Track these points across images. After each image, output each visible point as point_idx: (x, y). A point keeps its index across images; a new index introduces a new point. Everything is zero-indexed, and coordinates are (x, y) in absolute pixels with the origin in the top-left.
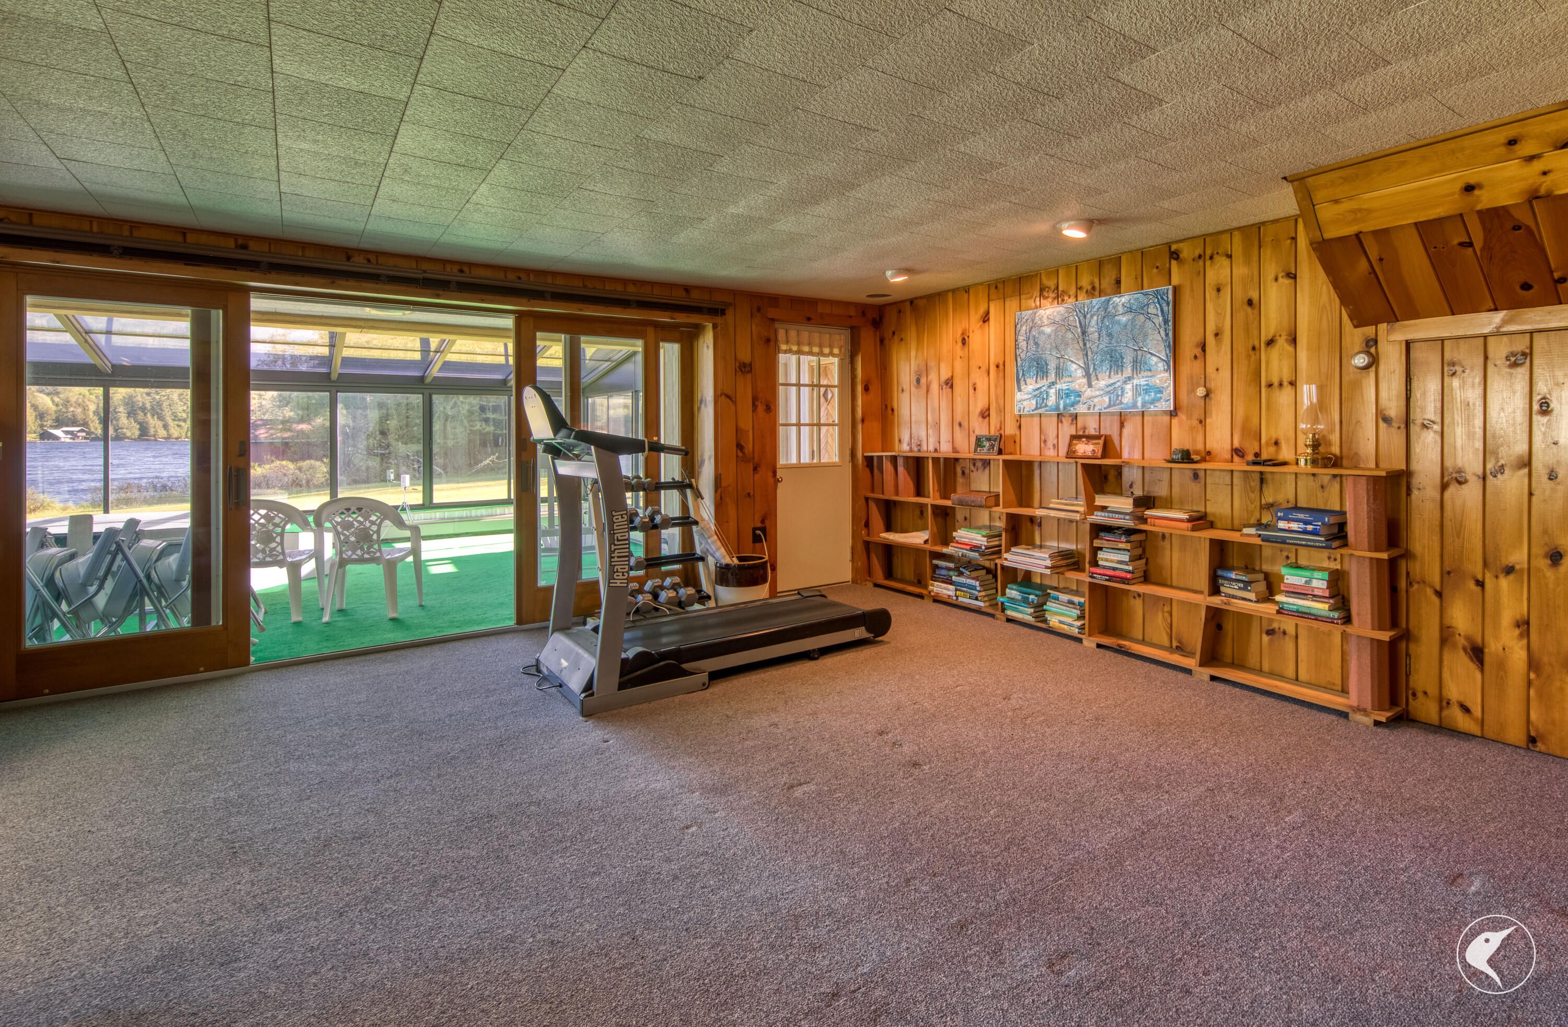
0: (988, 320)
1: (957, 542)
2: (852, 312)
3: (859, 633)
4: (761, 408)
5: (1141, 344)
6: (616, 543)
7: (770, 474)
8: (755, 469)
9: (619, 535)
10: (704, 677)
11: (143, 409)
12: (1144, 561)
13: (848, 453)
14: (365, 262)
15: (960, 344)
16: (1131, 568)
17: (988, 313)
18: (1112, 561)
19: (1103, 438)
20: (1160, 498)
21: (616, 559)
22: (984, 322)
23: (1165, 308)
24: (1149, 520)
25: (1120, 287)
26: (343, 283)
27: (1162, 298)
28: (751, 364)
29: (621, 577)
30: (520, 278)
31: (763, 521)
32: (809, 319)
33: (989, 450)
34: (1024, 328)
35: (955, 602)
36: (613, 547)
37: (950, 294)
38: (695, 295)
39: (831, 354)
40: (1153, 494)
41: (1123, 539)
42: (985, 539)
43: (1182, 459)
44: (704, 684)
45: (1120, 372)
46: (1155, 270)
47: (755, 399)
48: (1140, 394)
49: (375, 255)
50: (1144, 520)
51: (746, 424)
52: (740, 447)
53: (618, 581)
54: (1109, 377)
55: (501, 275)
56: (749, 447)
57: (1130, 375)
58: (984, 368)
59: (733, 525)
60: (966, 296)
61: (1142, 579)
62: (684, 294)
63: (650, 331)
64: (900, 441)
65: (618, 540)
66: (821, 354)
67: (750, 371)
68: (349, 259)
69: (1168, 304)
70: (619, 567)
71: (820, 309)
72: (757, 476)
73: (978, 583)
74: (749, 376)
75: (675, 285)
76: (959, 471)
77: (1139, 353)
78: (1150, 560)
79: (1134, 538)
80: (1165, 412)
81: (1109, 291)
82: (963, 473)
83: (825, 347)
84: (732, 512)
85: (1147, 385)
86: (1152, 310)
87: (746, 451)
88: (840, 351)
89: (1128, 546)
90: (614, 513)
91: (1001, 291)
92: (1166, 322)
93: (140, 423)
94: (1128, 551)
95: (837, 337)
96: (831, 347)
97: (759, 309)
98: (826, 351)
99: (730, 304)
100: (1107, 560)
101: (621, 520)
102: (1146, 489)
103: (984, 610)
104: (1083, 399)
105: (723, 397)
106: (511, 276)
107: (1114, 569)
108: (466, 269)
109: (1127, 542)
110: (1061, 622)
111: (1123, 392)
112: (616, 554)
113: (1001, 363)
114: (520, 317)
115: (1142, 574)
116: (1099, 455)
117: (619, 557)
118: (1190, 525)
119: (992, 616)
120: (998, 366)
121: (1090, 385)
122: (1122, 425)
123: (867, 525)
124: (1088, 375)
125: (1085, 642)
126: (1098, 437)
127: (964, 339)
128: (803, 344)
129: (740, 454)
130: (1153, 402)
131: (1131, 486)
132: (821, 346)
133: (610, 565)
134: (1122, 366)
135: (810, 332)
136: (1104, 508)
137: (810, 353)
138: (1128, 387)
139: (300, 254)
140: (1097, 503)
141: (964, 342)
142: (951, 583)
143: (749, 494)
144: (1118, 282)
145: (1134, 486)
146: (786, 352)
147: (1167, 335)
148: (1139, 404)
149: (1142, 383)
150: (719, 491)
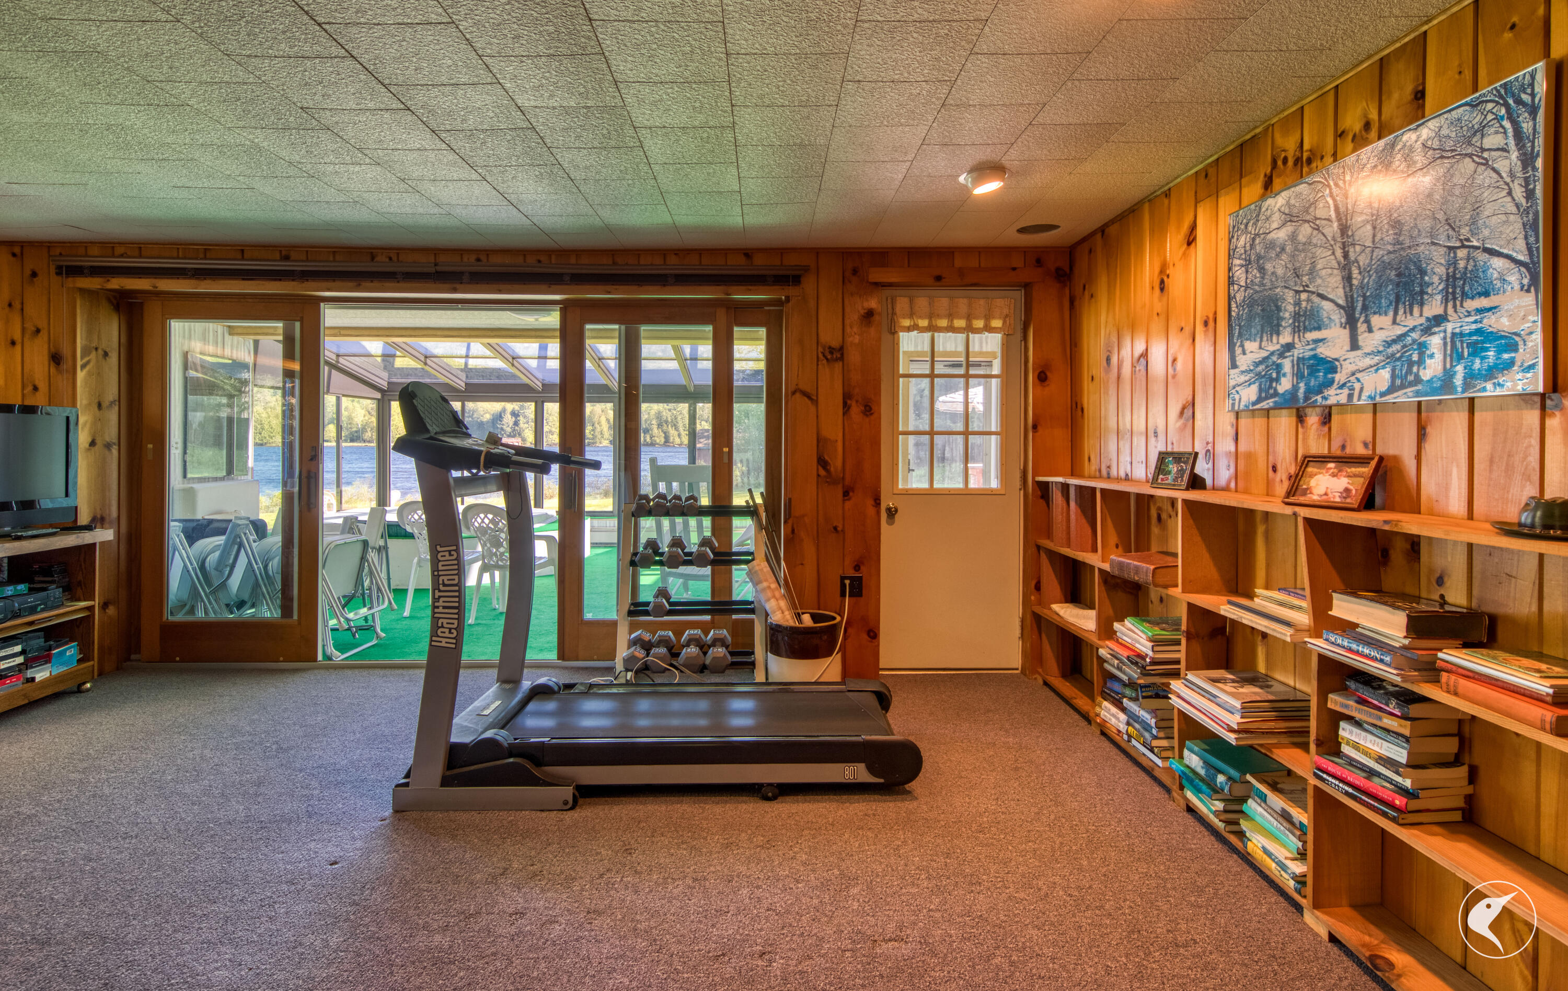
0: (1195, 239)
1: (1117, 641)
2: (1017, 261)
3: (856, 772)
4: (856, 410)
5: (1465, 231)
6: (441, 588)
7: (870, 502)
8: (846, 494)
9: (445, 578)
10: (567, 792)
11: (666, 422)
12: (1462, 772)
13: (1018, 475)
14: (387, 260)
15: (1157, 290)
16: (1408, 783)
17: (1193, 228)
18: (1366, 753)
19: (1373, 463)
20: (1512, 621)
21: (441, 610)
22: (1189, 244)
23: (1527, 127)
24: (1444, 676)
25: (1423, 106)
26: (368, 284)
27: (1519, 102)
28: (841, 349)
29: (447, 635)
30: (539, 261)
31: (857, 568)
32: (938, 278)
33: (1175, 479)
34: (1243, 239)
35: (1123, 745)
36: (437, 594)
37: (1147, 205)
38: (759, 260)
39: (988, 329)
40: (1490, 609)
41: (1392, 707)
42: (1150, 644)
43: (1546, 527)
44: (566, 803)
45: (1416, 310)
46: (1508, 35)
47: (847, 397)
48: (1461, 357)
49: (395, 252)
50: (1432, 671)
51: (833, 430)
52: (822, 462)
53: (444, 640)
54: (1394, 322)
55: (520, 260)
56: (836, 463)
57: (1439, 311)
58: (1188, 330)
59: (809, 572)
60: (1166, 201)
61: (1457, 816)
62: (742, 260)
63: (721, 314)
64: (1089, 459)
65: (444, 585)
66: (970, 329)
67: (842, 358)
68: (373, 258)
69: (1533, 111)
70: (445, 621)
71: (958, 263)
72: (848, 504)
73: (1153, 721)
74: (838, 366)
75: (729, 249)
76: (1154, 513)
77: (1461, 253)
78: (1483, 774)
79: (1415, 710)
80: (1524, 398)
81: (1397, 122)
82: (1159, 518)
83: (977, 318)
84: (809, 550)
85: (1479, 332)
86: (1492, 140)
87: (832, 469)
88: (1004, 323)
89: (1405, 728)
90: (439, 548)
91: (1213, 179)
92: (1527, 160)
93: (665, 433)
94: (1407, 740)
95: (999, 302)
96: (988, 318)
97: (855, 272)
98: (979, 324)
99: (806, 269)
100: (1356, 747)
101: (448, 557)
102: (1475, 592)
103: (1157, 773)
104: (1339, 377)
105: (798, 395)
106: (531, 260)
107: (1371, 773)
108: (483, 258)
109: (1405, 717)
110: (1265, 851)
111: (1421, 354)
112: (440, 603)
113: (1211, 316)
114: (566, 308)
115: (1461, 803)
116: (1354, 501)
117: (444, 607)
118: (1549, 715)
119: (1168, 791)
120: (1206, 324)
121: (1354, 345)
122: (1422, 434)
123: (1038, 587)
124: (1351, 323)
125: (1309, 918)
126: (1361, 461)
127: (1162, 282)
128: (939, 316)
129: (822, 472)
130: (1490, 374)
131: (1440, 581)
132: (969, 318)
133: (433, 617)
134: (1422, 293)
135: (951, 298)
136: (1347, 628)
137: (951, 329)
138: (1435, 342)
139: (331, 259)
140: (1334, 612)
141: (1162, 287)
142: (1123, 709)
143: (835, 528)
144: (1420, 95)
145: (1448, 582)
146: (909, 329)
147: (1530, 194)
148: (1458, 381)
149: (1467, 329)
150: (790, 522)
